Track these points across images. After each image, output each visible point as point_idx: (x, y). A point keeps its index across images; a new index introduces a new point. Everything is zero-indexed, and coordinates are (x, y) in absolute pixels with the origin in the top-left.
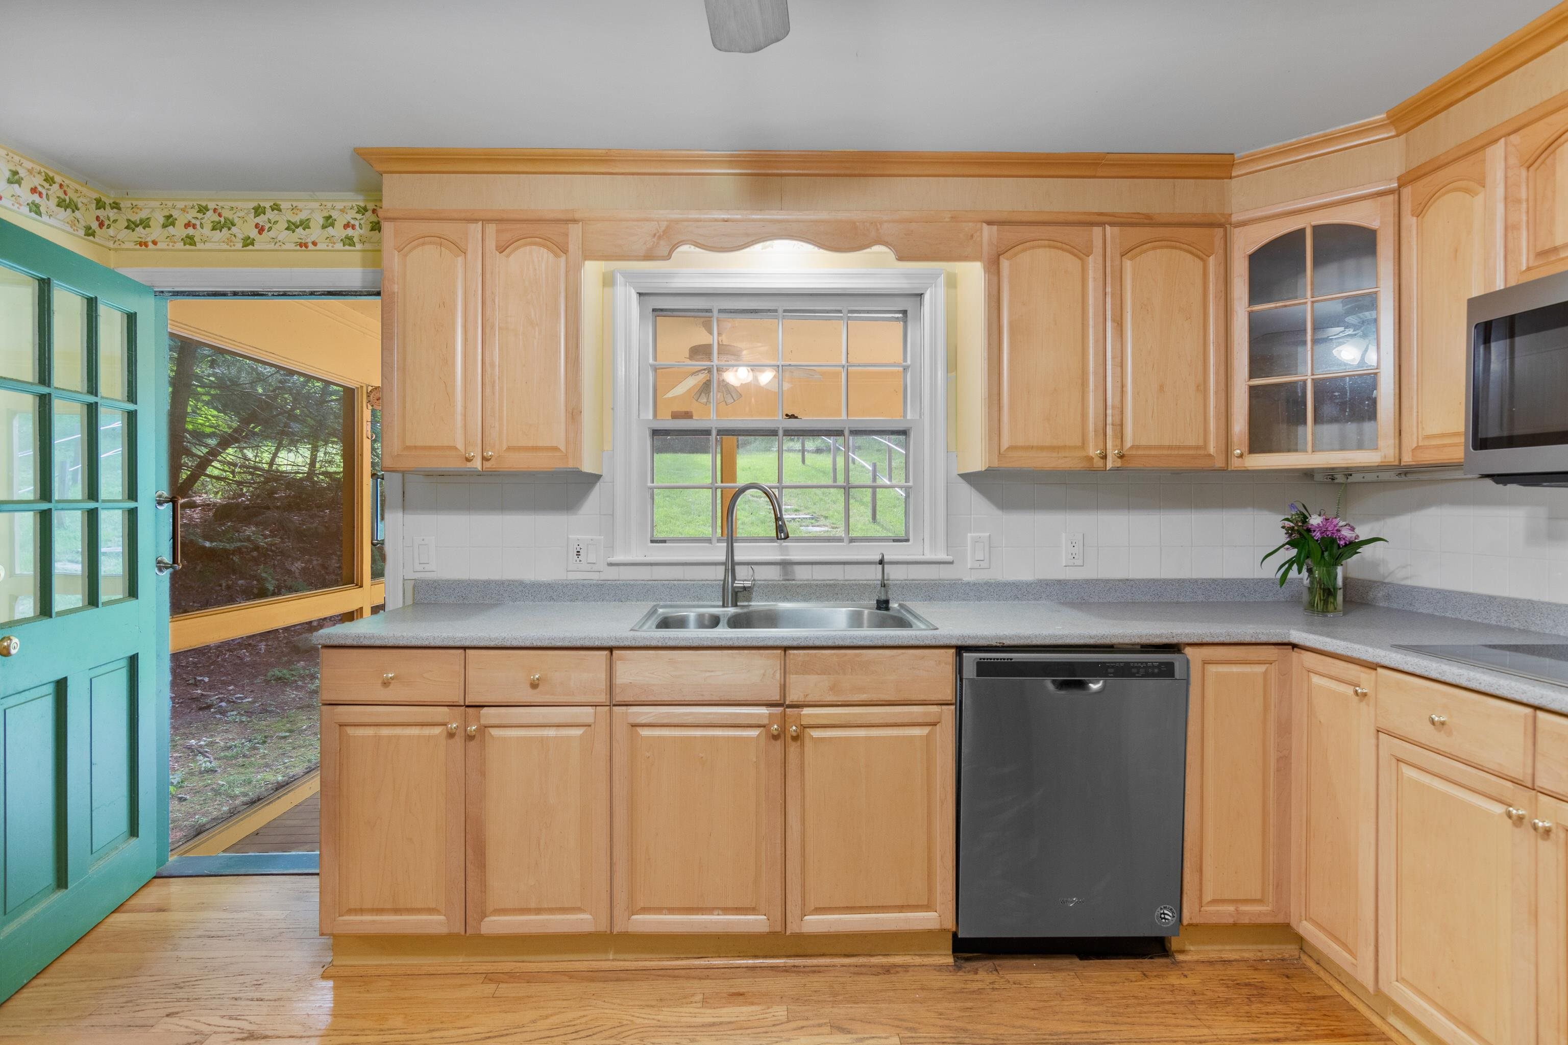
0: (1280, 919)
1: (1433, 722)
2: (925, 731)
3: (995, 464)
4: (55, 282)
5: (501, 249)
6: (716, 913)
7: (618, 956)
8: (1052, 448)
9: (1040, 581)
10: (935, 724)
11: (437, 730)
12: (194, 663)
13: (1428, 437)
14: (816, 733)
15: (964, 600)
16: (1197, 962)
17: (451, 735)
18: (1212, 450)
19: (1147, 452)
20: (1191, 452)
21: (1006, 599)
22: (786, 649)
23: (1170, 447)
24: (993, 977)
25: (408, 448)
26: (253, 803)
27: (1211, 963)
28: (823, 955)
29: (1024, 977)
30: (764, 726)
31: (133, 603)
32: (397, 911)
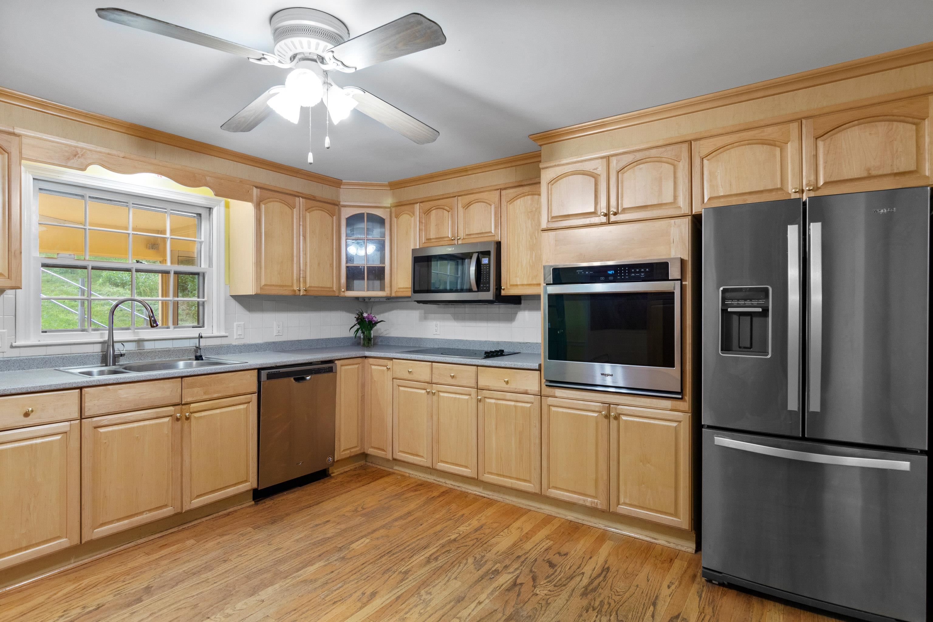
0: (362, 451)
1: (409, 372)
2: (245, 406)
3: (259, 292)
6: (145, 513)
7: (77, 560)
8: (281, 286)
9: (266, 343)
10: (249, 403)
13: (399, 288)
14: (197, 415)
15: (233, 353)
16: (337, 475)
18: (335, 289)
19: (314, 289)
20: (328, 289)
21: (252, 352)
22: (182, 377)
23: (322, 287)
24: (273, 501)
27: (342, 474)
29: (284, 497)
30: (171, 416)
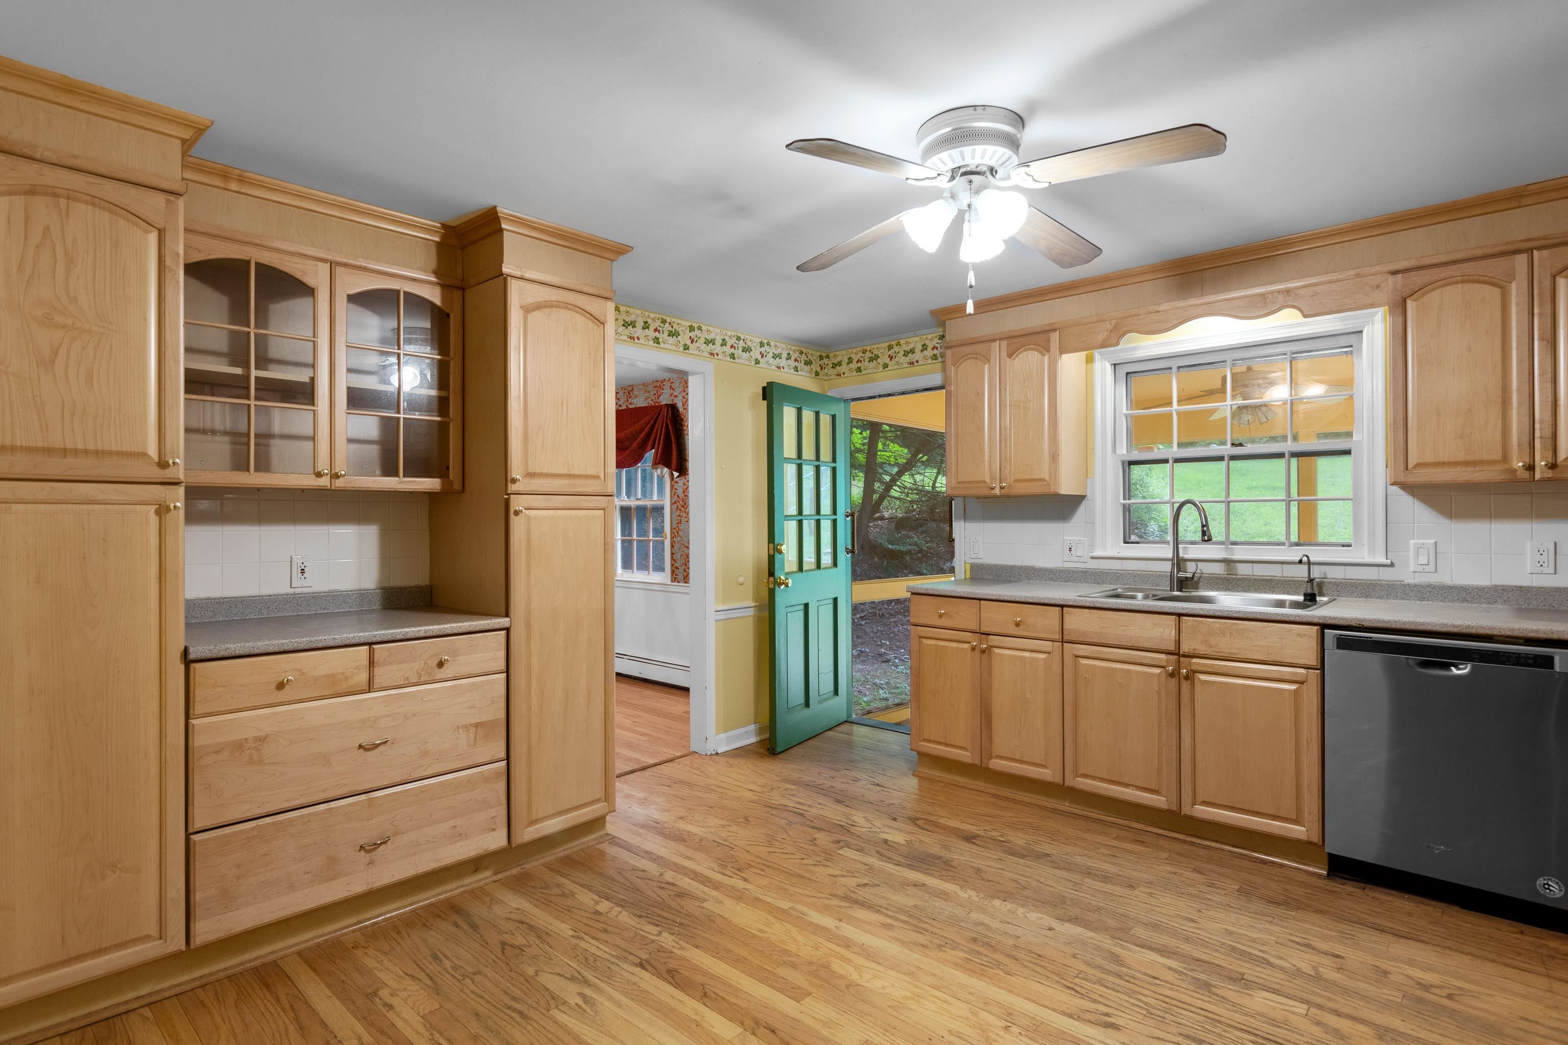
3: (1401, 479)
4: (803, 408)
5: (1010, 356)
6: (1131, 788)
7: (1071, 805)
8: (1466, 464)
9: (1496, 586)
10: (1303, 683)
11: (966, 646)
12: (881, 630)
14: (1203, 677)
15: (1403, 599)
17: (973, 649)
21: (1452, 601)
22: (1179, 615)
25: (959, 483)
26: (898, 705)
28: (1216, 841)
30: (1164, 668)
31: (835, 569)
32: (947, 745)
